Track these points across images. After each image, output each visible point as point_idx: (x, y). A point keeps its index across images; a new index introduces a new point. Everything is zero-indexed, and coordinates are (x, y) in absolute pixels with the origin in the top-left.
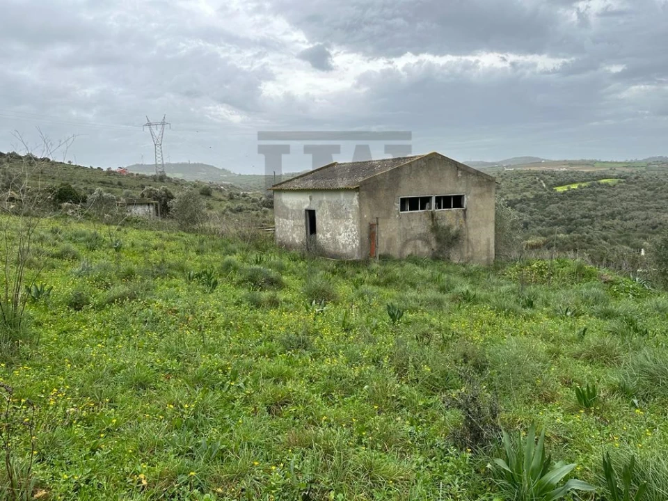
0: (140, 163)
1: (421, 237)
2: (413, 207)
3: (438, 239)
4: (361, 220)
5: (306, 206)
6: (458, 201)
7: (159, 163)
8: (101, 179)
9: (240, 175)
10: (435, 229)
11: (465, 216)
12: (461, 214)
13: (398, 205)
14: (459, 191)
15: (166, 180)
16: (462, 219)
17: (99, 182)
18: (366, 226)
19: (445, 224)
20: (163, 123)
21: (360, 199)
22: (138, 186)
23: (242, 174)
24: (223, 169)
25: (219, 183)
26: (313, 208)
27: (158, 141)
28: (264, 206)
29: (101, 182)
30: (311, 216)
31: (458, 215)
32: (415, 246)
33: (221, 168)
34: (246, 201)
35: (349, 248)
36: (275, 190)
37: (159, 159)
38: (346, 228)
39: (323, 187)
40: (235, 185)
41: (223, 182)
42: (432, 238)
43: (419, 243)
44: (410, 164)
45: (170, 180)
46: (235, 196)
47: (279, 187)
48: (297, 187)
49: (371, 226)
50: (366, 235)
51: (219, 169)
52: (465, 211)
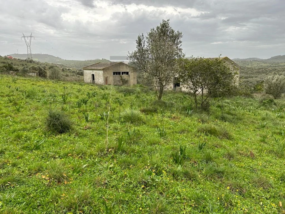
0: (17, 53)
1: (118, 81)
2: (117, 74)
3: (122, 82)
4: (104, 76)
5: (92, 73)
6: (127, 73)
7: (29, 53)
8: (3, 61)
9: (66, 60)
10: (122, 79)
11: (129, 77)
12: (128, 76)
13: (113, 74)
14: (128, 71)
15: (32, 62)
16: (128, 77)
17: (2, 62)
18: (105, 78)
19: (124, 78)
20: (31, 37)
21: (103, 72)
22: (20, 65)
23: (67, 60)
24: (58, 57)
25: (56, 63)
26: (93, 74)
27: (28, 45)
28: (78, 74)
29: (3, 62)
30: (93, 75)
31: (127, 76)
32: (117, 83)
33: (57, 57)
34: (70, 72)
35: (102, 83)
36: (84, 69)
37: (29, 51)
38: (101, 78)
39: (96, 69)
40: (64, 65)
41: (58, 63)
42: (121, 81)
43: (118, 82)
44: (115, 65)
45: (34, 62)
46: (65, 70)
47: (85, 68)
48: (90, 68)
49: (106, 78)
50: (105, 80)
51: (56, 57)
52: (129, 75)
